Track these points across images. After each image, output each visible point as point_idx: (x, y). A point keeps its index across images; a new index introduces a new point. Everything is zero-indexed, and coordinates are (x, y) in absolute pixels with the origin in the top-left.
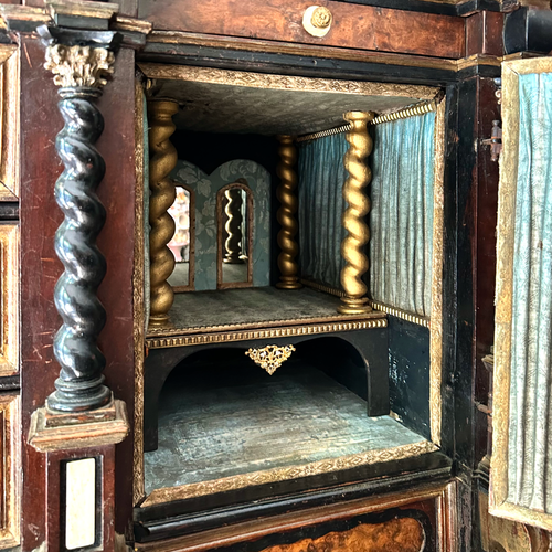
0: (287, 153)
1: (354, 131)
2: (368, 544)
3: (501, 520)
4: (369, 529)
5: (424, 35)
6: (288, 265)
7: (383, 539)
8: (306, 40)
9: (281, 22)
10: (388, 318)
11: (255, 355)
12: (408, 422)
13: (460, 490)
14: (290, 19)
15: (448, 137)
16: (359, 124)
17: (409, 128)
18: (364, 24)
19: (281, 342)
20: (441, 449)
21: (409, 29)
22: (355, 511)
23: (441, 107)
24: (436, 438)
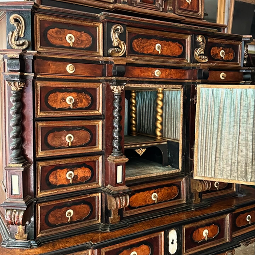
0: (134, 94)
1: (159, 93)
2: (166, 191)
3: (196, 180)
4: (167, 188)
5: (180, 74)
6: (134, 129)
7: (169, 190)
8: (155, 77)
9: (150, 74)
10: (168, 141)
11: (137, 151)
12: (173, 167)
13: (186, 180)
14: (152, 73)
15: (184, 97)
16: (161, 91)
17: (174, 93)
18: (167, 73)
19: (143, 148)
20: (182, 171)
21: (177, 73)
22: (164, 184)
23: (182, 90)
24: (180, 169)
